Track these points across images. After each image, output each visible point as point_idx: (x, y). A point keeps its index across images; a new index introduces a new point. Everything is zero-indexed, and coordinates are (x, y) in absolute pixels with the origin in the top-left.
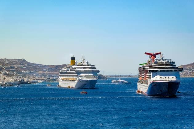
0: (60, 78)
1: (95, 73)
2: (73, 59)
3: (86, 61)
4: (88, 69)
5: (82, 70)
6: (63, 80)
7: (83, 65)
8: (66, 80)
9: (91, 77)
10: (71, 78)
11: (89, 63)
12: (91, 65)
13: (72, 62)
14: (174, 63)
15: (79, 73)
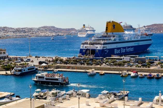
0: (79, 33)
1: (94, 31)
2: (84, 25)
3: (90, 26)
4: (91, 29)
5: (89, 30)
6: (80, 34)
7: (89, 28)
8: (81, 34)
9: (92, 33)
10: (84, 33)
11: (91, 27)
12: (92, 28)
13: (84, 27)
14: (132, 26)
15: (87, 31)
